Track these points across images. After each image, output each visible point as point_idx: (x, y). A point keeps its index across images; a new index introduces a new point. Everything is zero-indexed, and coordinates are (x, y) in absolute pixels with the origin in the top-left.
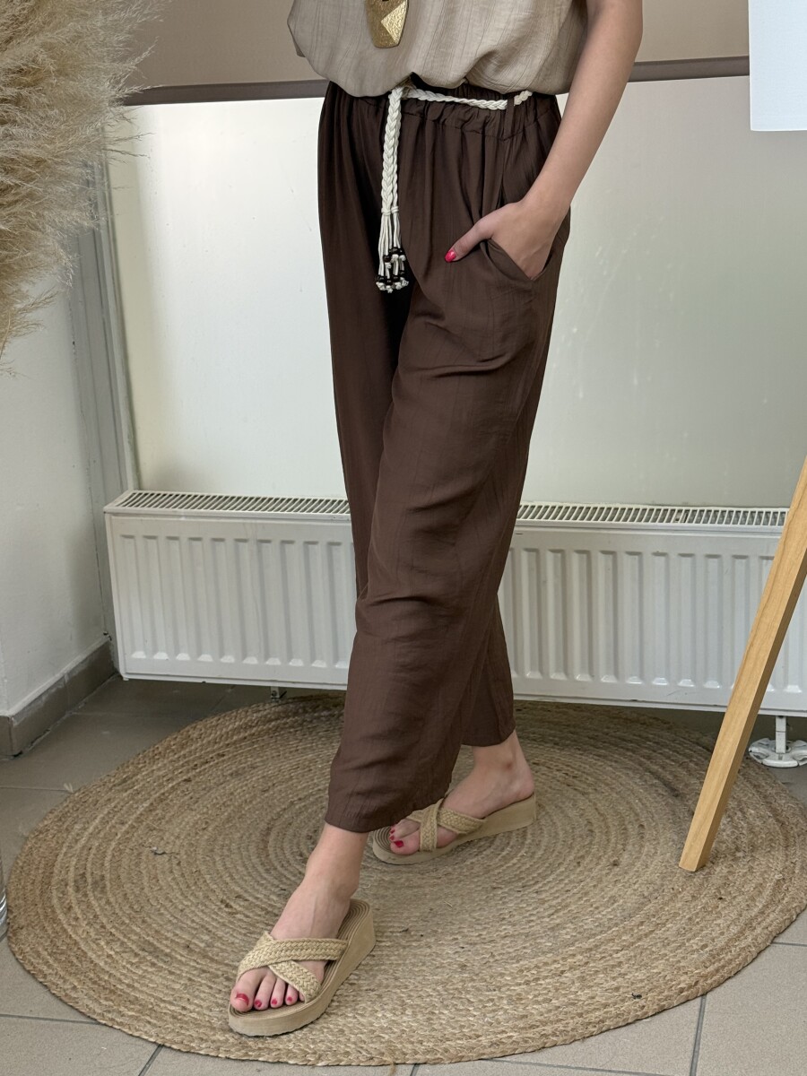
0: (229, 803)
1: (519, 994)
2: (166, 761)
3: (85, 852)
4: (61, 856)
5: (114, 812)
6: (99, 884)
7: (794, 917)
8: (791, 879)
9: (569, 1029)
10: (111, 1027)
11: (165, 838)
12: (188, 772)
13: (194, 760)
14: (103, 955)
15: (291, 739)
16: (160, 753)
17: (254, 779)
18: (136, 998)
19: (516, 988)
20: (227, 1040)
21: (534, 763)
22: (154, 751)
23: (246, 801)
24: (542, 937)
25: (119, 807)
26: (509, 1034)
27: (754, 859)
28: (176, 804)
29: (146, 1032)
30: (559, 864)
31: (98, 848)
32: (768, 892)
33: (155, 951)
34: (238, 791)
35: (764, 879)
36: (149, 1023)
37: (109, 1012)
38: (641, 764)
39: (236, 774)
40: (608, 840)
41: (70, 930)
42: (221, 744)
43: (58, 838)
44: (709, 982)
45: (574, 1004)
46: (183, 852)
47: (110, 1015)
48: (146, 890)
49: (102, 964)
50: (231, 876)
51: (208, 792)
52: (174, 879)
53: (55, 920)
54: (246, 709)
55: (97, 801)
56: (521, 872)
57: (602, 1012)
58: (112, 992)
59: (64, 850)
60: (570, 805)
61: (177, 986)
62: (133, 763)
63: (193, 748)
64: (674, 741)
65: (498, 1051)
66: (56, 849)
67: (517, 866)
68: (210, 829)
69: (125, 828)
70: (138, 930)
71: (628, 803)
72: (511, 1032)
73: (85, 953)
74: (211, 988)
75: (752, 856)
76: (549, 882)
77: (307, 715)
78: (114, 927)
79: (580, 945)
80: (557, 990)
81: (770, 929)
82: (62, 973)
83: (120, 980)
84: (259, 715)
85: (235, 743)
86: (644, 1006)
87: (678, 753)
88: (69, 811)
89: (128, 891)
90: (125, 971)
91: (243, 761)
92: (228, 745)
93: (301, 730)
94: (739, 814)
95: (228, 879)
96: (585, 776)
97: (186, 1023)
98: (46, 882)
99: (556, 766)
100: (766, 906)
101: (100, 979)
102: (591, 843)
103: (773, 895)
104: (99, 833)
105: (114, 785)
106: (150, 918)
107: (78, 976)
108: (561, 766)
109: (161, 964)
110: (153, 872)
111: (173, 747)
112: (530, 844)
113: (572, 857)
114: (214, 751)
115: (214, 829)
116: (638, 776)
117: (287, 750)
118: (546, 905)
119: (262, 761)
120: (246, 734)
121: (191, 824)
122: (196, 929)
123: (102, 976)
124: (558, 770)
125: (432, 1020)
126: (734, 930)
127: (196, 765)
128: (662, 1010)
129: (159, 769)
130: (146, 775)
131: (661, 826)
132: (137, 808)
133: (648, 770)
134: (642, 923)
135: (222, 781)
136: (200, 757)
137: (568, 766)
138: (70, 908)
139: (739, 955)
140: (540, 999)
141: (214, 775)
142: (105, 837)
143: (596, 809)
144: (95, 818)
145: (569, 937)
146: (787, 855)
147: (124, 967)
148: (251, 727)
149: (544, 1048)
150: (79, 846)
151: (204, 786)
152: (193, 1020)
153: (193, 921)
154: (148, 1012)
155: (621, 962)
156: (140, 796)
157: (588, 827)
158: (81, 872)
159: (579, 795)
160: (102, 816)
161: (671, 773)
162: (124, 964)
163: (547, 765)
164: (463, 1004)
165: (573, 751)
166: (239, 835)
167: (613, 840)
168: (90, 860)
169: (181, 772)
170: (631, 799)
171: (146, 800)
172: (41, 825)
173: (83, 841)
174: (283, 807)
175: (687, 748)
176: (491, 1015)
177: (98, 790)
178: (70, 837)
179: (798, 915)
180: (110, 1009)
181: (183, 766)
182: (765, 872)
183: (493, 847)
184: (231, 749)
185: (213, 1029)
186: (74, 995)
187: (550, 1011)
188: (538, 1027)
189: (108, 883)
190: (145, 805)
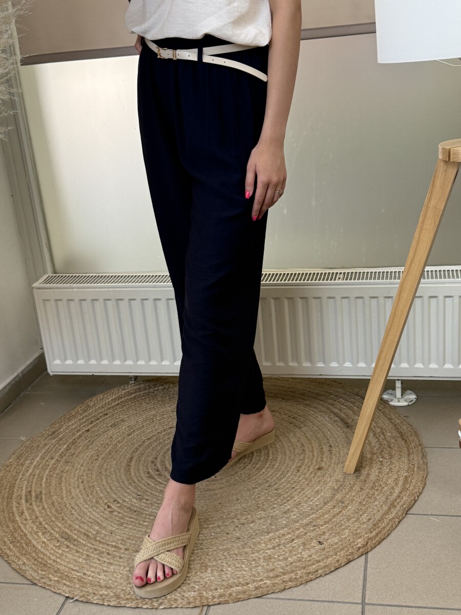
0: (110, 443)
1: (270, 555)
2: (76, 420)
3: (32, 478)
4: (18, 481)
5: (48, 451)
6: (38, 497)
7: (416, 498)
8: (413, 475)
9: (298, 577)
10: (44, 588)
11: (75, 466)
12: (88, 425)
13: (91, 418)
14: (40, 542)
15: (143, 403)
16: (73, 415)
17: (123, 428)
18: (58, 569)
19: (268, 551)
20: (108, 594)
21: (272, 411)
22: (69, 415)
23: (119, 441)
24: (280, 518)
25: (51, 449)
26: (265, 582)
27: (392, 463)
28: (81, 445)
29: (63, 591)
30: (288, 471)
31: (39, 475)
32: (401, 483)
33: (68, 538)
34: (115, 435)
35: (398, 475)
36: (65, 584)
37: (43, 578)
38: (328, 409)
39: (114, 425)
40: (313, 455)
41: (22, 527)
42: (106, 408)
43: (17, 469)
44: (374, 542)
45: (300, 561)
46: (85, 474)
47: (43, 580)
48: (65, 499)
49: (40, 548)
50: (110, 488)
51: (99, 437)
52: (80, 491)
53: (14, 521)
54: (118, 388)
55: (39, 446)
56: (268, 477)
57: (316, 566)
58: (45, 565)
59: (20, 476)
60: (292, 435)
61: (81, 560)
62: (58, 422)
63: (91, 411)
64: (345, 394)
65: (259, 592)
66: (16, 476)
67: (265, 473)
68: (100, 459)
69: (53, 461)
70: (60, 525)
71: (323, 432)
72: (266, 580)
73: (30, 541)
74: (99, 560)
75: (391, 462)
76: (282, 483)
77: (151, 389)
78: (46, 523)
79: (302, 522)
80: (290, 552)
81: (404, 506)
82: (18, 554)
83: (49, 557)
84: (125, 391)
85: (113, 407)
86: (339, 560)
87: (347, 401)
88: (23, 453)
89: (55, 501)
90: (52, 552)
91: (117, 417)
92: (109, 408)
93: (148, 397)
94: (382, 436)
95: (109, 490)
96: (299, 417)
97: (86, 583)
98: (10, 497)
99: (284, 412)
100: (401, 492)
101: (39, 558)
102: (304, 458)
103: (404, 484)
104: (39, 465)
105: (48, 436)
106: (67, 517)
107: (26, 556)
108: (286, 412)
109: (72, 546)
110: (68, 488)
111: (80, 412)
112: (272, 460)
113: (294, 467)
114: (102, 412)
115: (101, 460)
116: (327, 416)
117: (141, 410)
118: (282, 498)
119: (128, 417)
120: (119, 402)
121: (89, 457)
122: (91, 523)
123: (39, 555)
124: (285, 414)
125: (222, 575)
126: (385, 508)
127: (92, 421)
128: (349, 562)
129: (72, 425)
130: (66, 428)
131: (341, 445)
132: (60, 449)
133: (332, 412)
134: (334, 507)
135: (106, 430)
136: (94, 416)
137: (290, 411)
138: (22, 513)
139: (389, 524)
140: (281, 558)
141: (102, 427)
142: (42, 468)
143: (306, 437)
144: (38, 456)
145: (295, 517)
146: (409, 460)
147: (51, 549)
148: (121, 398)
149: (285, 589)
150: (28, 474)
151: (96, 434)
152: (90, 582)
153: (90, 518)
154: (64, 577)
155: (325, 532)
156: (62, 441)
157: (302, 448)
158: (29, 490)
159: (297, 429)
160: (41, 454)
161: (344, 413)
162: (52, 547)
163: (279, 411)
164: (238, 563)
165: (292, 402)
166: (115, 462)
167: (316, 455)
168: (34, 482)
169: (84, 426)
170: (324, 430)
171: (65, 443)
172: (8, 462)
173: (30, 471)
174: (139, 444)
175: (352, 398)
176: (254, 569)
177: (39, 439)
178: (24, 469)
179: (418, 497)
180: (43, 576)
181: (85, 422)
182: (399, 471)
183: (252, 463)
184: (111, 410)
185: (101, 587)
186: (23, 568)
187: (287, 566)
188: (281, 576)
189: (44, 497)
190: (64, 447)
